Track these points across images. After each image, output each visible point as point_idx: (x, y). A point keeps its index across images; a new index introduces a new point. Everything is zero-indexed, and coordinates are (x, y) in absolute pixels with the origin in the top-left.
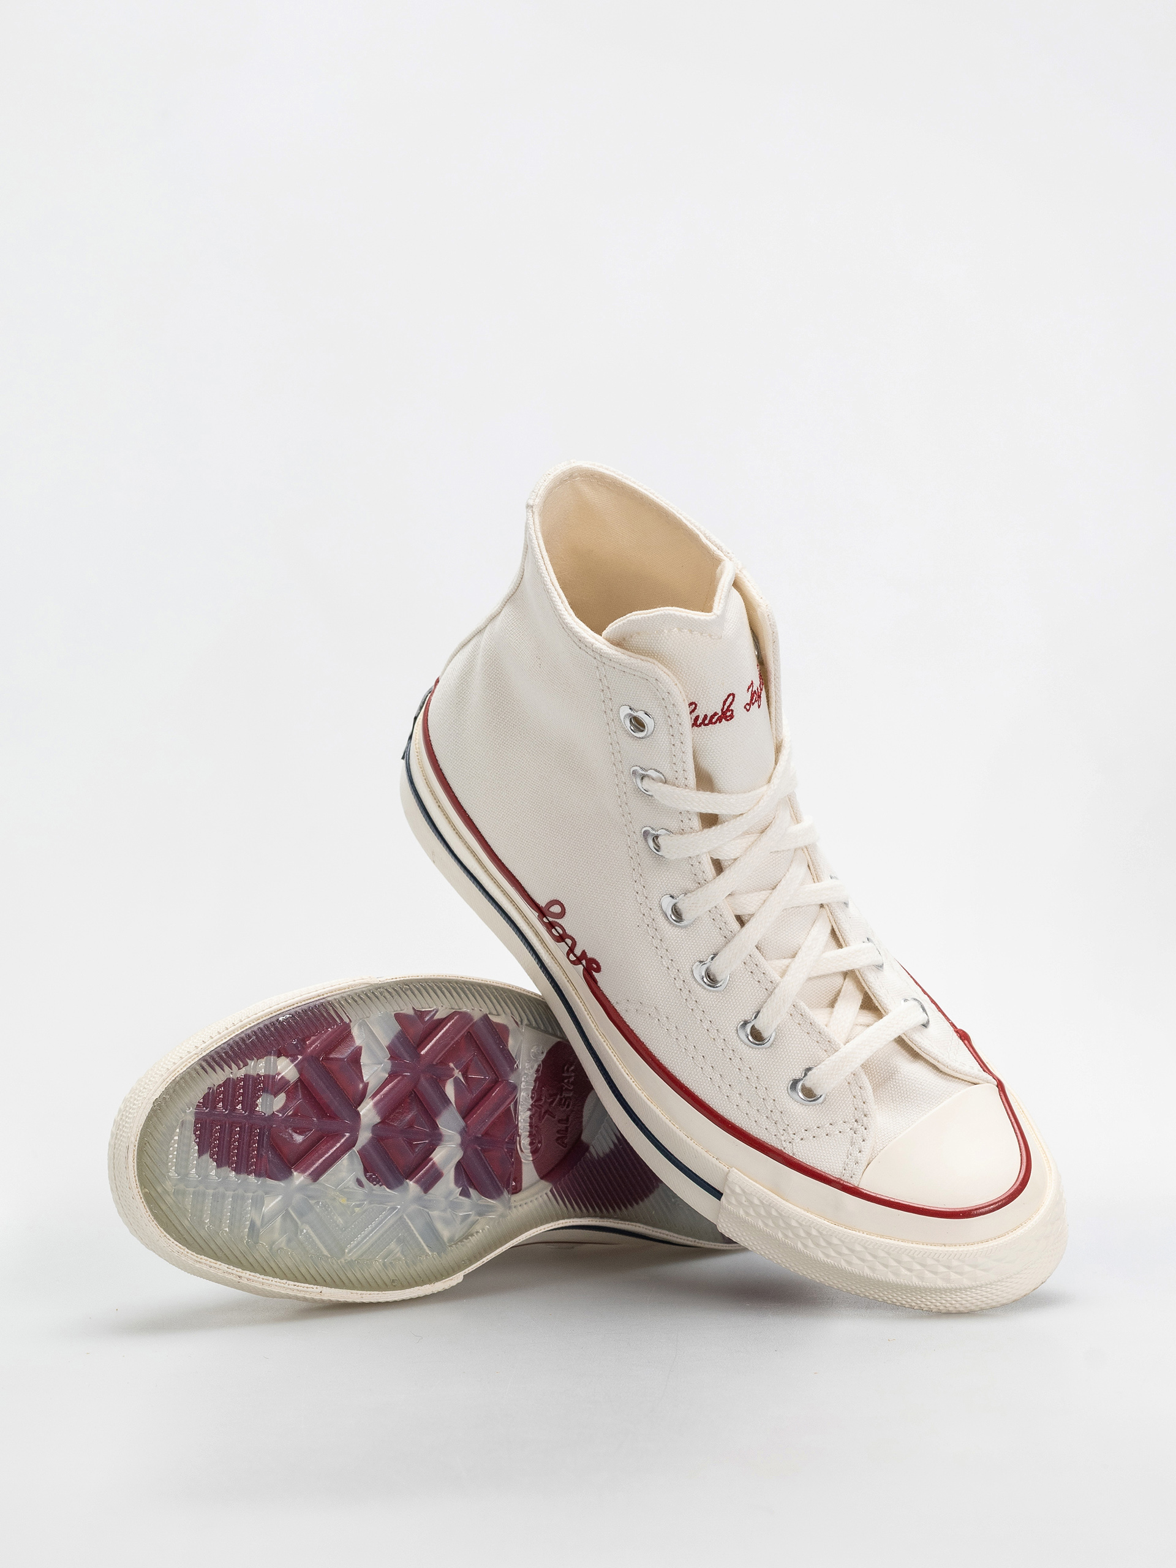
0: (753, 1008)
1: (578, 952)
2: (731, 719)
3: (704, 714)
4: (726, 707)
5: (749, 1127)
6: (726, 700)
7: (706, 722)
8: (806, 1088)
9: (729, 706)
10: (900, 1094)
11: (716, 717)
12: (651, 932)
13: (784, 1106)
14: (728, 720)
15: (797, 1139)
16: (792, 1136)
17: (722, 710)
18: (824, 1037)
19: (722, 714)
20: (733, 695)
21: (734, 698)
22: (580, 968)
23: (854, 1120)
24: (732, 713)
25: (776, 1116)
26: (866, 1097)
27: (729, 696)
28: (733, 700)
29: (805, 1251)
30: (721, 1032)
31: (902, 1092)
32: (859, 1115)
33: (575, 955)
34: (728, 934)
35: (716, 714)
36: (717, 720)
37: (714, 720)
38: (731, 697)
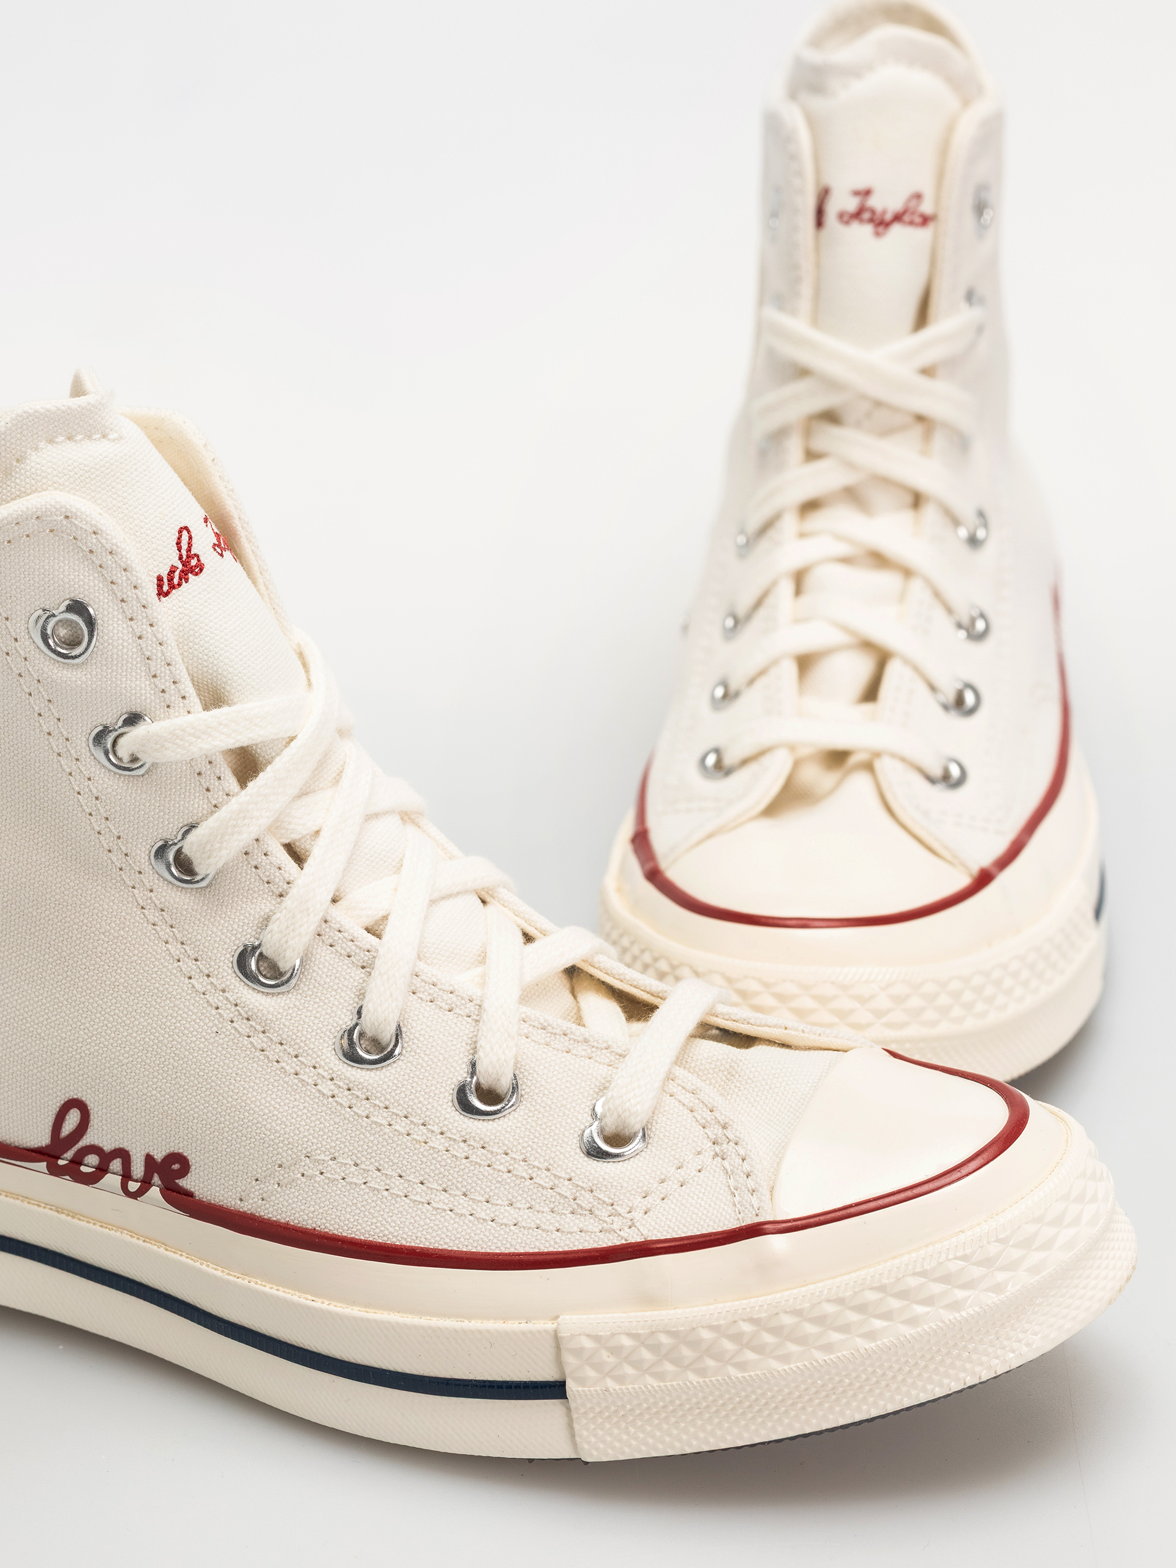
0: (462, 1055)
1: (138, 1169)
2: (201, 570)
3: (156, 575)
4: (184, 553)
5: (552, 1243)
6: (179, 538)
7: (166, 588)
8: (609, 1138)
9: (189, 550)
10: (756, 1090)
11: (177, 574)
12: (243, 1027)
13: (591, 1178)
14: (197, 574)
15: (637, 1215)
16: (628, 1215)
17: (181, 558)
18: (595, 1044)
19: (183, 565)
20: (186, 528)
21: (189, 532)
22: (155, 1192)
23: (710, 1144)
24: (199, 560)
25: (586, 1200)
26: (711, 1101)
27: (180, 532)
28: (190, 538)
29: (746, 1375)
30: (431, 1122)
31: (758, 1084)
32: (716, 1131)
33: (136, 1181)
34: (365, 957)
35: (172, 572)
36: (180, 579)
37: (176, 581)
38: (185, 533)
